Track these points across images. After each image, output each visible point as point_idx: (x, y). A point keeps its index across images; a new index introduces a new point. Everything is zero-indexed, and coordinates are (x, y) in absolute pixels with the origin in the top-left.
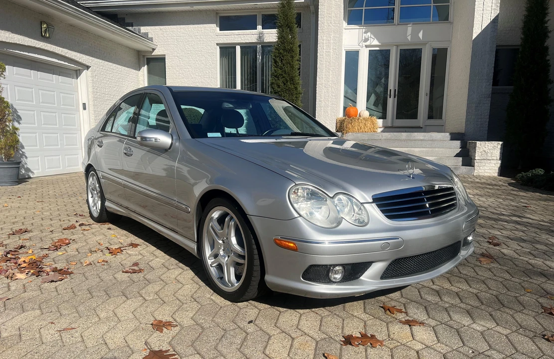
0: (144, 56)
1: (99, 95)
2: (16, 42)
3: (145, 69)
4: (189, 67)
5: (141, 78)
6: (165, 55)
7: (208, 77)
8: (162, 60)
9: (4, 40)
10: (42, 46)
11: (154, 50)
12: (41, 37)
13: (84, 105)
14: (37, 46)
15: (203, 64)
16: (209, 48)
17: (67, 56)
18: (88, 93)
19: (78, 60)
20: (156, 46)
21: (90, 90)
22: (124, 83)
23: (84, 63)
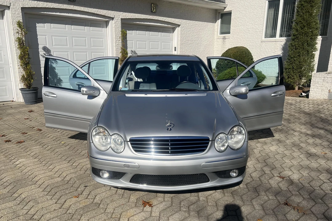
0: (219, 13)
1: (185, 42)
2: (136, 18)
3: (219, 21)
4: (245, 18)
5: (216, 27)
6: (231, 11)
7: (257, 24)
8: (229, 14)
9: (130, 18)
10: (151, 18)
11: (225, 8)
12: (151, 12)
13: (175, 48)
14: (148, 18)
15: (255, 14)
16: (261, 3)
17: (166, 21)
18: (178, 41)
19: (172, 22)
20: (226, 6)
21: (179, 39)
22: (203, 32)
23: (176, 23)
